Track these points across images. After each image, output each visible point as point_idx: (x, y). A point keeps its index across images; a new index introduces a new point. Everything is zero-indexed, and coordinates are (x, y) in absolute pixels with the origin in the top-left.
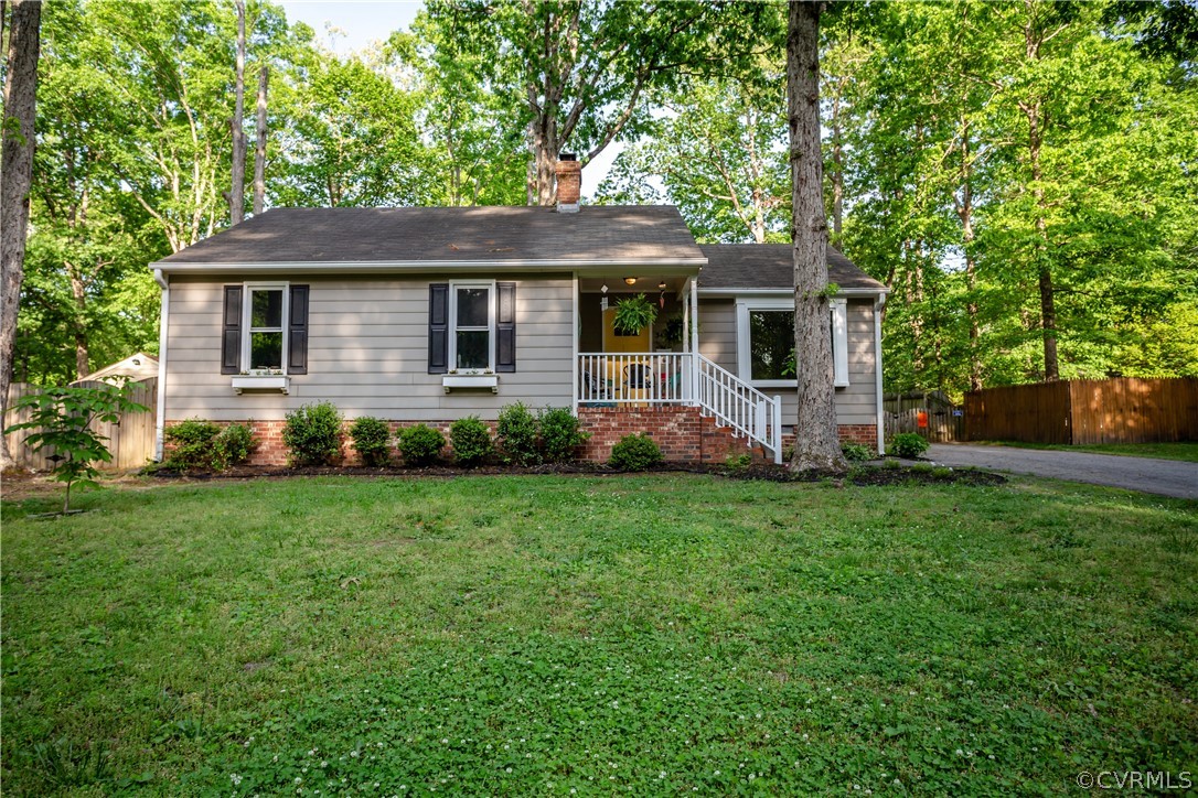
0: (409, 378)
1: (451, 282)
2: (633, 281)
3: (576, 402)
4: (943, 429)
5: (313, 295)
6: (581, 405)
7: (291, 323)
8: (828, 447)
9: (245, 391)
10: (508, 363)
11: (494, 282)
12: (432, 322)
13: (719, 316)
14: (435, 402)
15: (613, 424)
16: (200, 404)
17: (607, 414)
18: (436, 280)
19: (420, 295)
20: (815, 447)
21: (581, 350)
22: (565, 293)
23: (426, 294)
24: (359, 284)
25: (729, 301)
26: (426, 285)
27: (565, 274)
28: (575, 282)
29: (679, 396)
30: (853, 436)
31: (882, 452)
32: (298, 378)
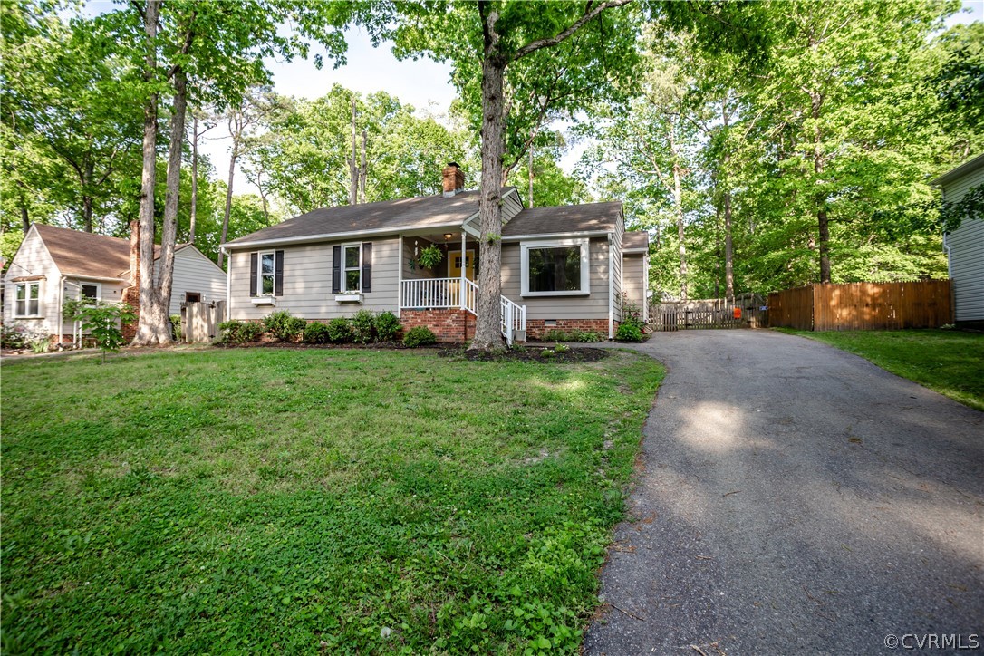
0: (323, 297)
1: (342, 244)
2: (449, 236)
3: (400, 307)
4: (753, 319)
5: (285, 256)
6: (402, 309)
7: (276, 271)
8: (487, 335)
9: (259, 305)
10: (367, 287)
11: (361, 243)
12: (334, 267)
13: (512, 253)
14: (335, 309)
15: (419, 321)
16: (242, 312)
17: (416, 314)
18: (335, 244)
19: (328, 252)
20: (480, 336)
21: (404, 278)
22: (395, 246)
23: (331, 252)
24: (303, 249)
25: (516, 244)
26: (331, 247)
27: (394, 236)
28: (400, 240)
29: (458, 304)
30: (594, 326)
31: (611, 337)
32: (279, 298)
